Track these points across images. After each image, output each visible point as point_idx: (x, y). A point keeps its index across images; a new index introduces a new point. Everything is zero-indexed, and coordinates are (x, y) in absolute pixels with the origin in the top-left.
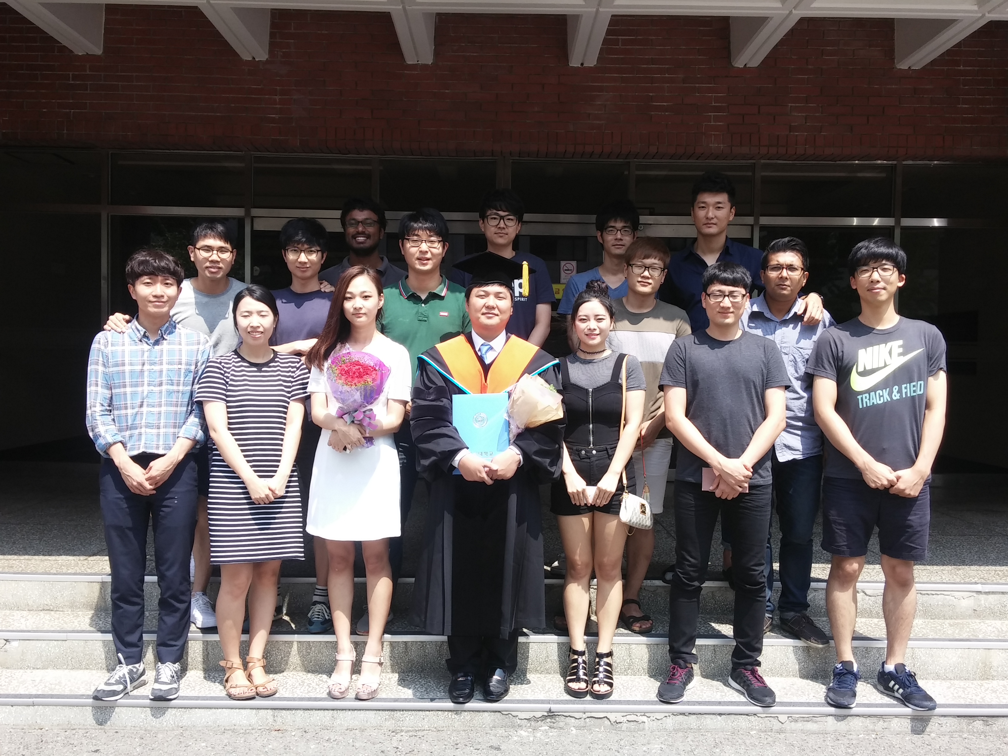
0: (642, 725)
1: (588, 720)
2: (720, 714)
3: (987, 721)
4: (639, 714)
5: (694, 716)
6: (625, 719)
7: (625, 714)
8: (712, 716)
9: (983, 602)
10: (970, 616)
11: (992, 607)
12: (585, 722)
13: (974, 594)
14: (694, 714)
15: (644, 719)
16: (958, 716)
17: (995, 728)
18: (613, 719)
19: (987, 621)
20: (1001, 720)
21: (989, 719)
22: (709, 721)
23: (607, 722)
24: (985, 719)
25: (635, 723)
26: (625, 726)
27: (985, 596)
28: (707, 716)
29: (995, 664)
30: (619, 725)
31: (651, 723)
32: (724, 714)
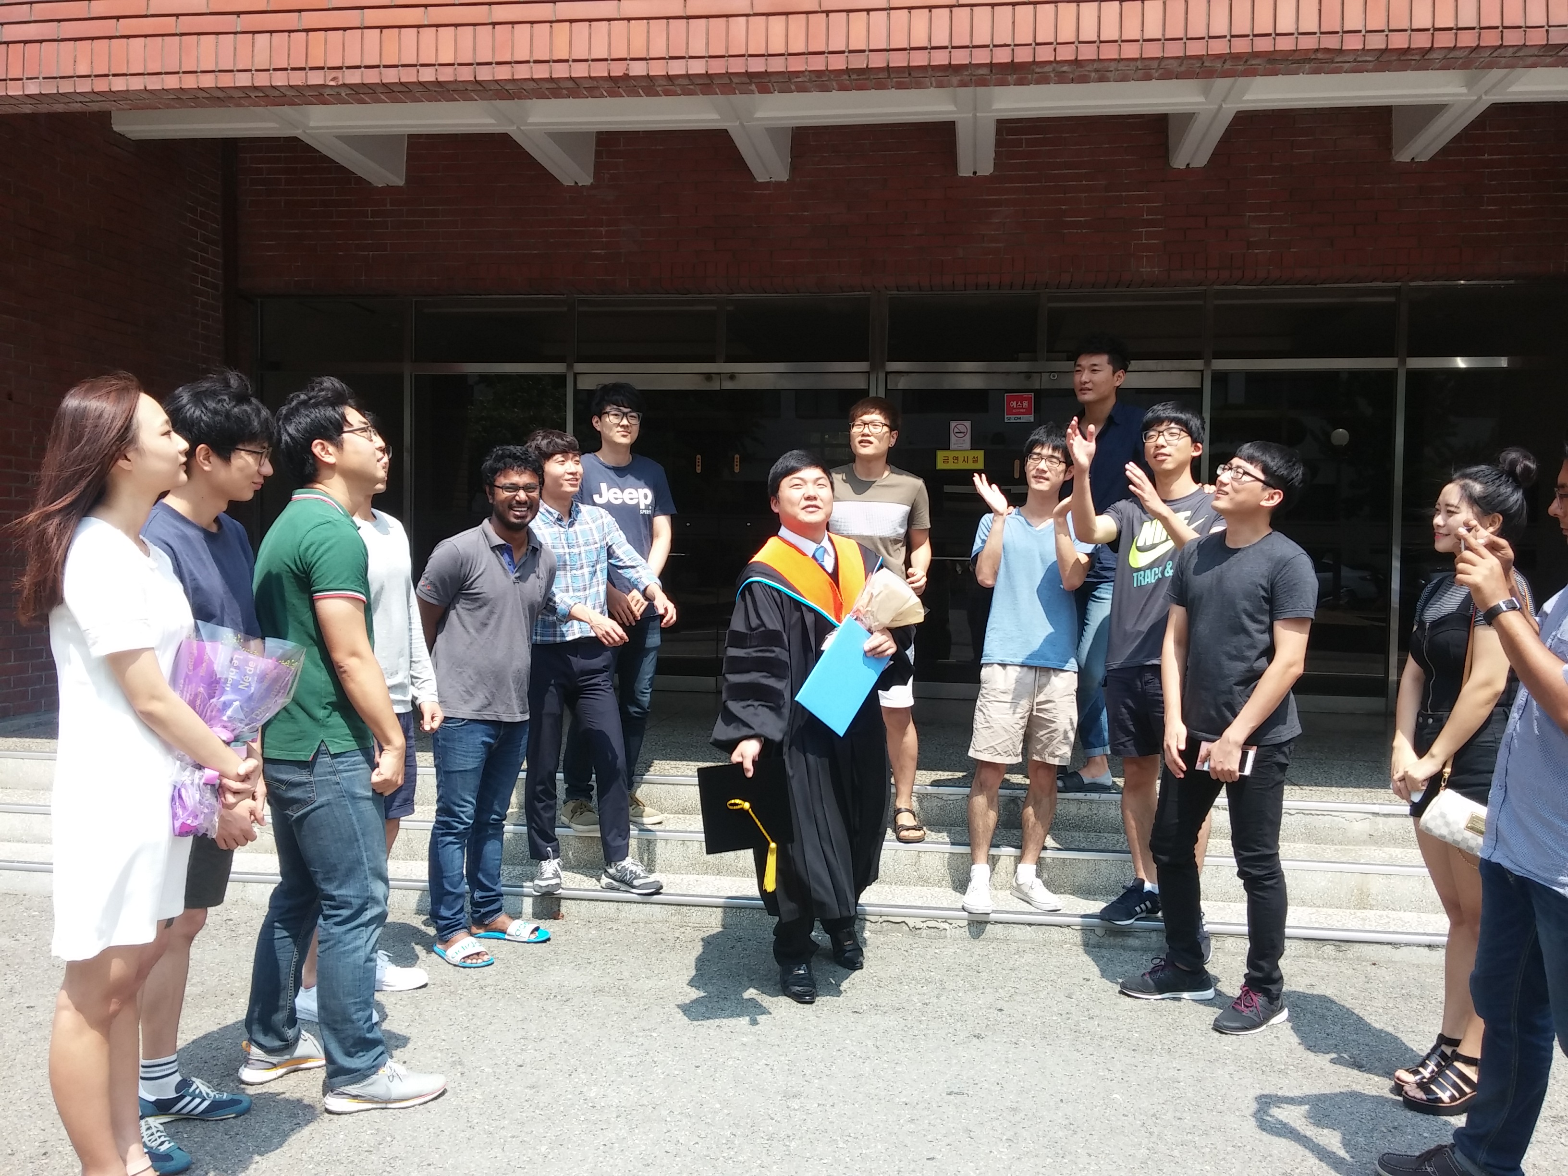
0: (943, 932)
1: (884, 924)
2: (1030, 925)
3: (1339, 946)
4: (940, 920)
5: (1000, 925)
6: (925, 925)
7: (924, 919)
8: (1020, 926)
9: (1381, 826)
10: (1364, 842)
11: (1393, 832)
12: (882, 927)
13: (1370, 816)
14: (1001, 923)
15: (946, 926)
16: (1305, 939)
17: (1350, 954)
18: (911, 925)
19: (1386, 849)
20: (1357, 945)
21: (1342, 944)
22: (1017, 931)
23: (905, 928)
24: (1338, 943)
25: (936, 930)
26: (924, 932)
27: (1383, 819)
28: (1015, 926)
29: (1374, 891)
30: (918, 931)
31: (954, 930)
32: (1034, 924)
